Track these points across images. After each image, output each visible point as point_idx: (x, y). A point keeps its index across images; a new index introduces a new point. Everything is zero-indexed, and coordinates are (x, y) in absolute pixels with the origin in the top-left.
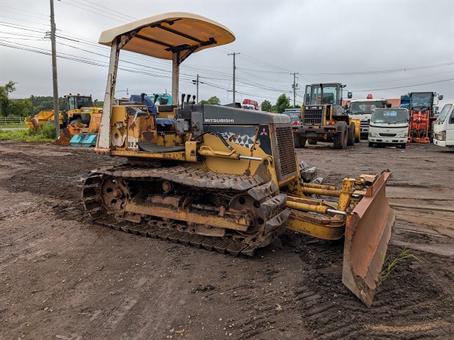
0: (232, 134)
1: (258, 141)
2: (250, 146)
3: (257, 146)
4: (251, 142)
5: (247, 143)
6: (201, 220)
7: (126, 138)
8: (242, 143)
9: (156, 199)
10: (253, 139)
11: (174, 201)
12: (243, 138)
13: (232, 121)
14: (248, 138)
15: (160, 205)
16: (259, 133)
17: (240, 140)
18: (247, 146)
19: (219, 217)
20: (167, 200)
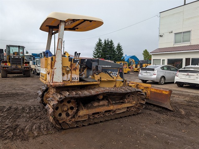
0: (110, 72)
1: (119, 74)
2: (116, 76)
3: (119, 76)
4: (116, 74)
5: (115, 75)
6: (119, 106)
7: (71, 76)
8: (113, 75)
9: (96, 104)
10: (117, 73)
11: (105, 102)
12: (114, 73)
13: (110, 66)
14: (116, 73)
15: (99, 106)
16: (119, 71)
17: (113, 74)
18: (115, 76)
19: (126, 103)
20: (101, 103)
